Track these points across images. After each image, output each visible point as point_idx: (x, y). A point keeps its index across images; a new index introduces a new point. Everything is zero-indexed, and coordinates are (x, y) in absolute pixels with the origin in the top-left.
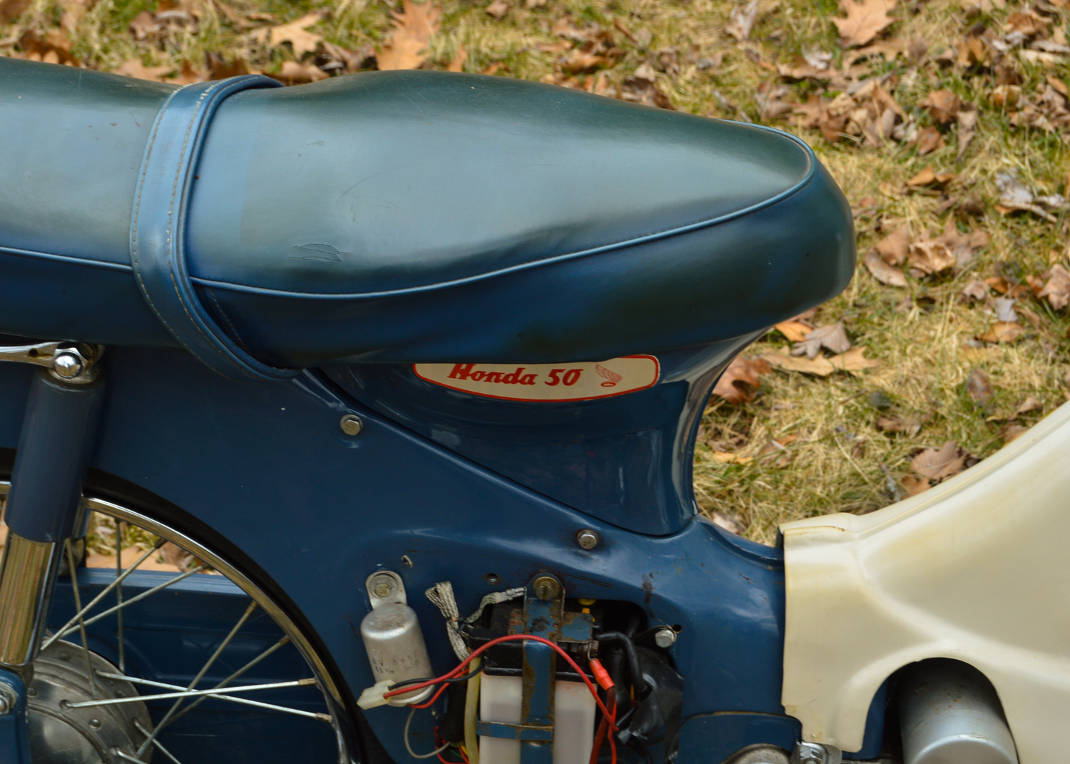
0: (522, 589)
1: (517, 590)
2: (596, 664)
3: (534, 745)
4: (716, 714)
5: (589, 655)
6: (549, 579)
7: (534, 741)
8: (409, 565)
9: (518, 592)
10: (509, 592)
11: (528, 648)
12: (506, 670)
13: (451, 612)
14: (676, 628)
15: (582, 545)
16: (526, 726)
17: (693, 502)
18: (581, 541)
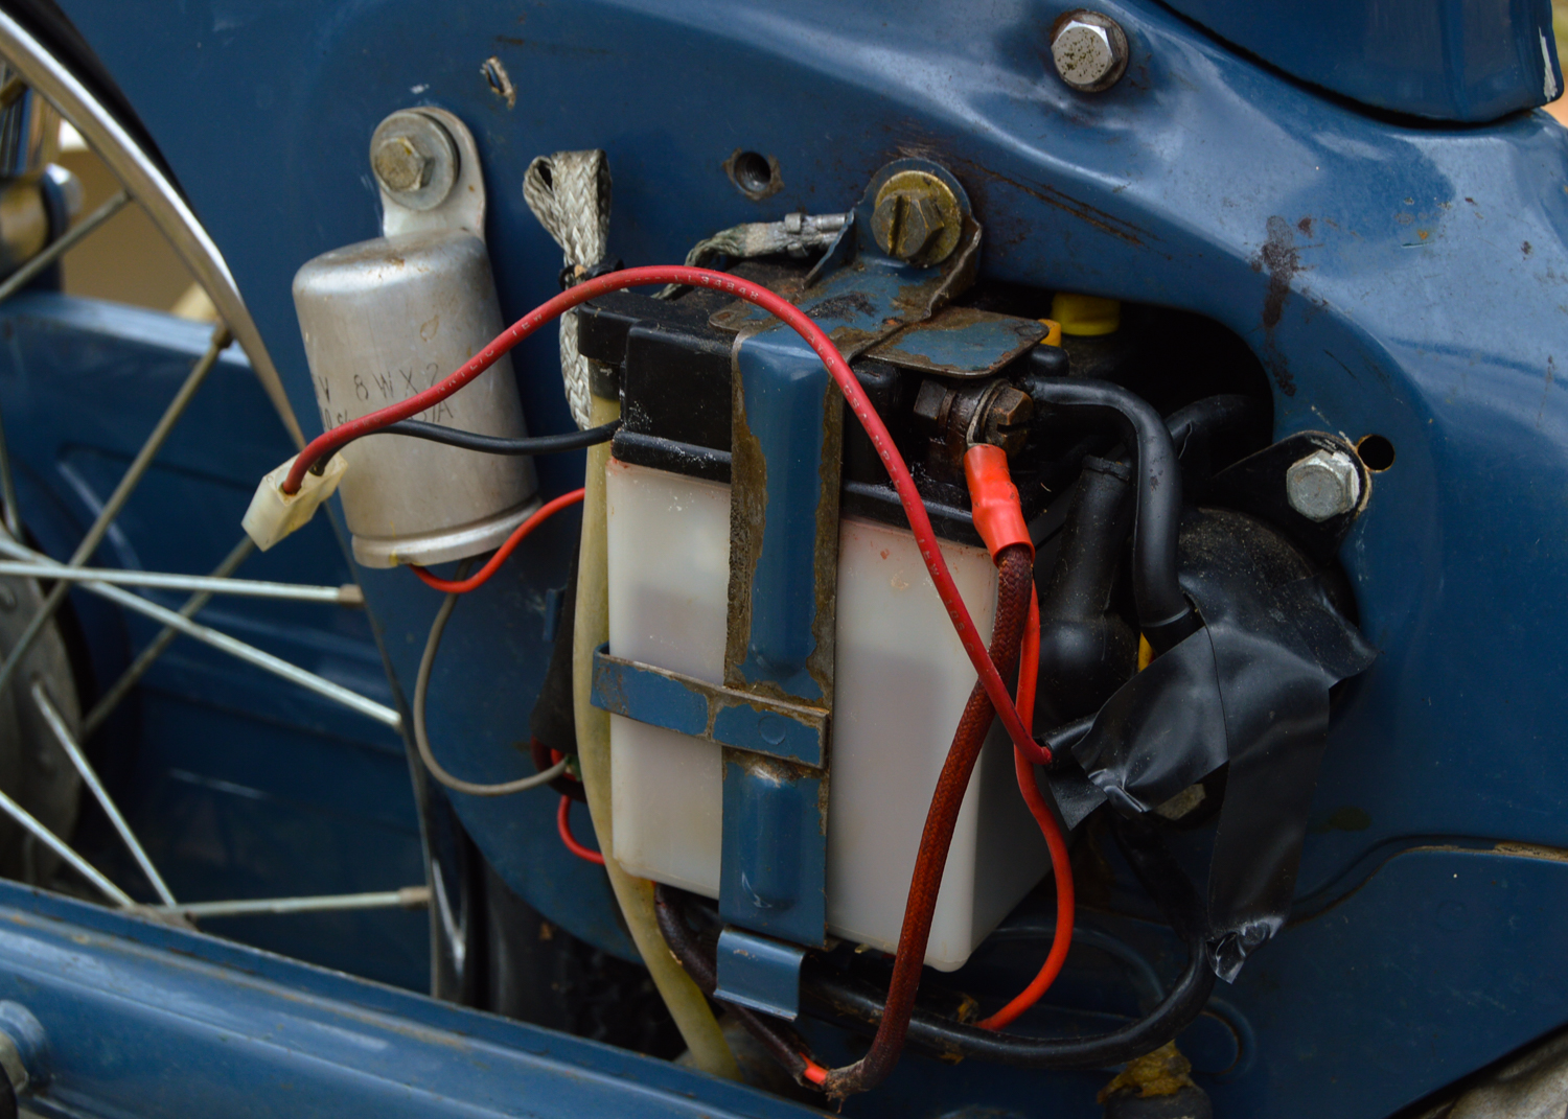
0: (840, 220)
1: (821, 221)
2: (983, 463)
3: (764, 774)
4: (1501, 852)
5: (971, 430)
6: (928, 183)
7: (766, 759)
8: (505, 100)
9: (825, 227)
10: (793, 221)
11: (747, 357)
12: (678, 447)
13: (578, 251)
14: (1374, 453)
15: (1061, 66)
16: (737, 693)
17: (1543, 40)
18: (1059, 49)
